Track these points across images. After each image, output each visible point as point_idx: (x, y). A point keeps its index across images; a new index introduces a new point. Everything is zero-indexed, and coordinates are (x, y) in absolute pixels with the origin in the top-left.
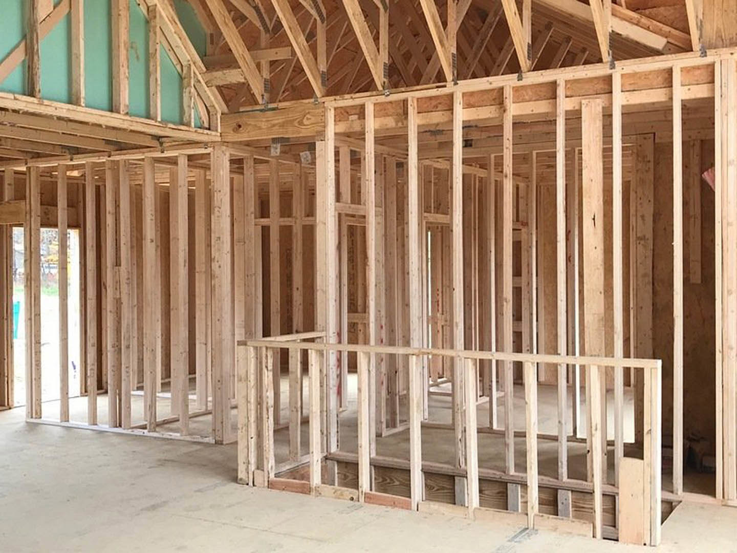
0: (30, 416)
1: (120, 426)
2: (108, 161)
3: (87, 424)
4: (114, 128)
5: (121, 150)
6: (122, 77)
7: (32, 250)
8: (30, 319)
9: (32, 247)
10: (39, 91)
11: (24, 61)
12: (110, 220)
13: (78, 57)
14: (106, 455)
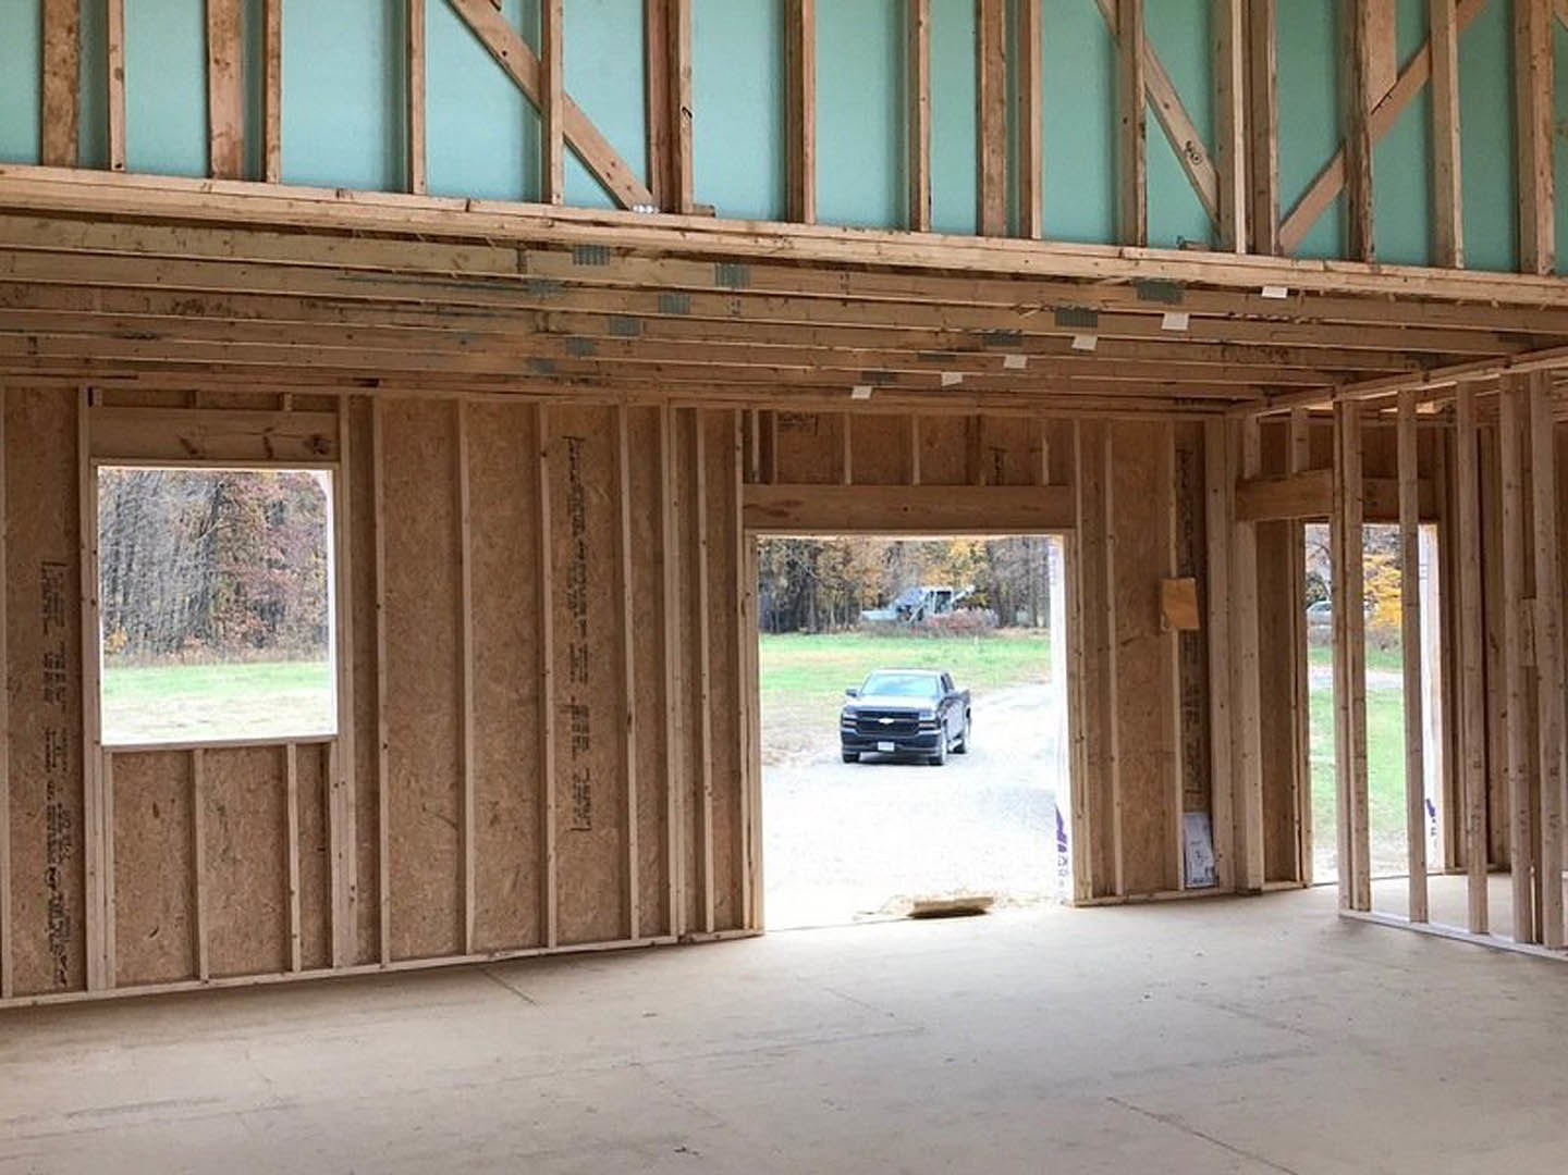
0: (1348, 905)
1: (1540, 941)
2: (1506, 375)
3: (1466, 931)
4: (1517, 306)
5: (1534, 350)
6: (1540, 195)
7: (1348, 569)
8: (1346, 709)
9: (1348, 562)
10: (1373, 249)
11: (1341, 193)
12: (1509, 501)
13: (1448, 169)
14: (1513, 998)
